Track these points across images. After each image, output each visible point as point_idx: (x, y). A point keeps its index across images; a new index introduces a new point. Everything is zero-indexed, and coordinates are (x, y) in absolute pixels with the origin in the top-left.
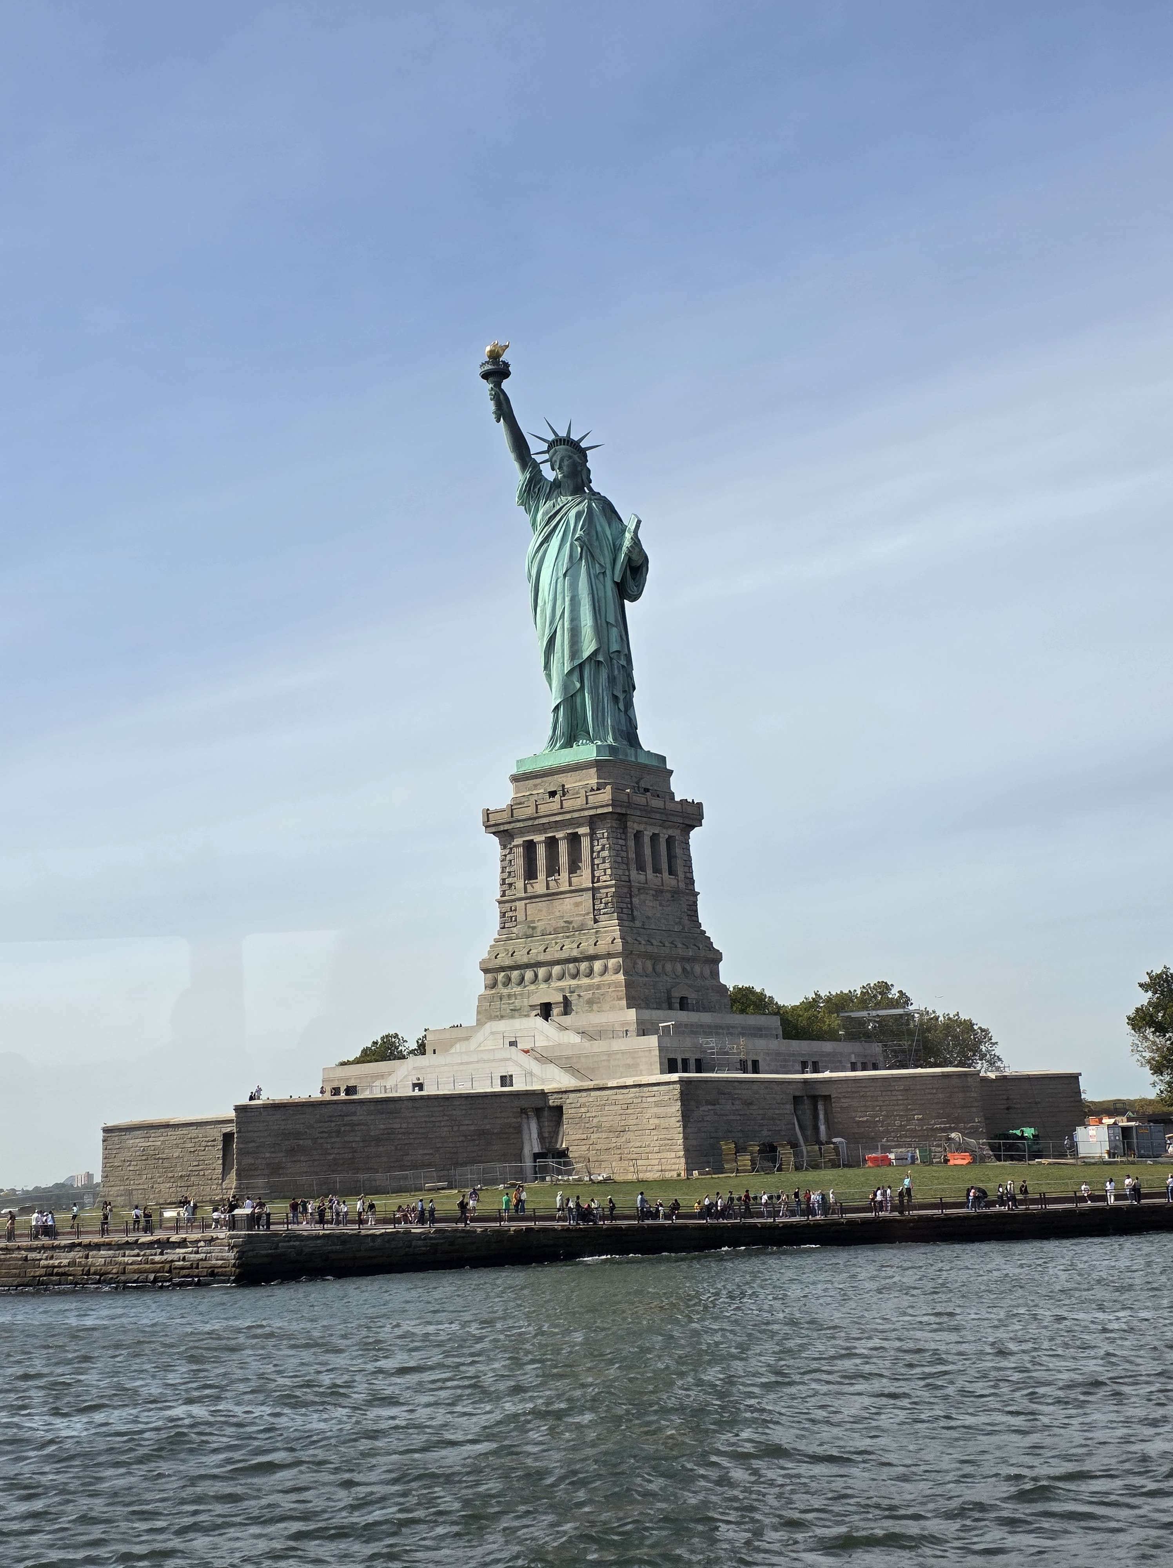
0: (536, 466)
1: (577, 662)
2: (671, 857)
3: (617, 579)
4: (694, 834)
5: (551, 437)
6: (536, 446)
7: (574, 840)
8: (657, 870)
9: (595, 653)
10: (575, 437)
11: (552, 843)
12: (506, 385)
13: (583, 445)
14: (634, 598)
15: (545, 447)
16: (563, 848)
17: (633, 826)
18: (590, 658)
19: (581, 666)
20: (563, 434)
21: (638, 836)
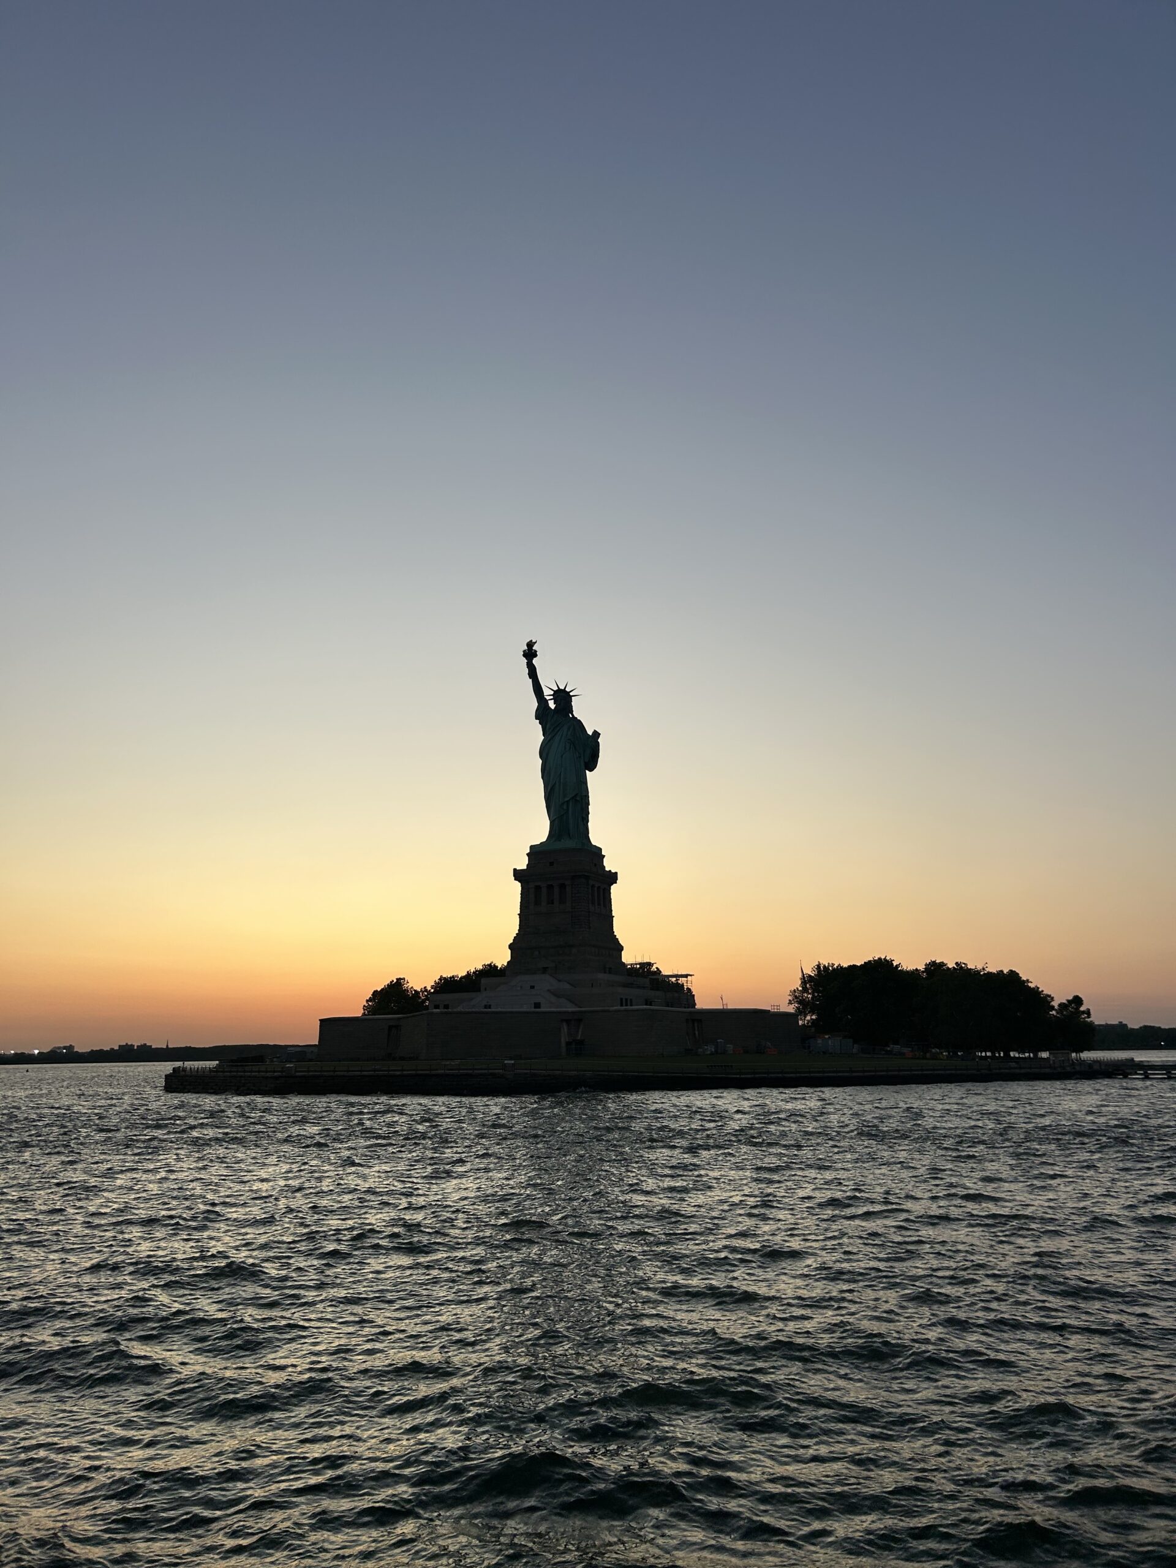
0: (546, 701)
1: (566, 799)
2: (604, 898)
3: (587, 760)
4: (614, 888)
5: (556, 688)
6: (547, 693)
7: (563, 886)
8: (599, 904)
9: (576, 795)
10: (568, 690)
11: (550, 887)
12: (535, 661)
13: (571, 694)
14: (592, 768)
15: (552, 693)
16: (556, 890)
17: (591, 882)
18: (573, 798)
19: (568, 802)
20: (562, 687)
21: (593, 886)
